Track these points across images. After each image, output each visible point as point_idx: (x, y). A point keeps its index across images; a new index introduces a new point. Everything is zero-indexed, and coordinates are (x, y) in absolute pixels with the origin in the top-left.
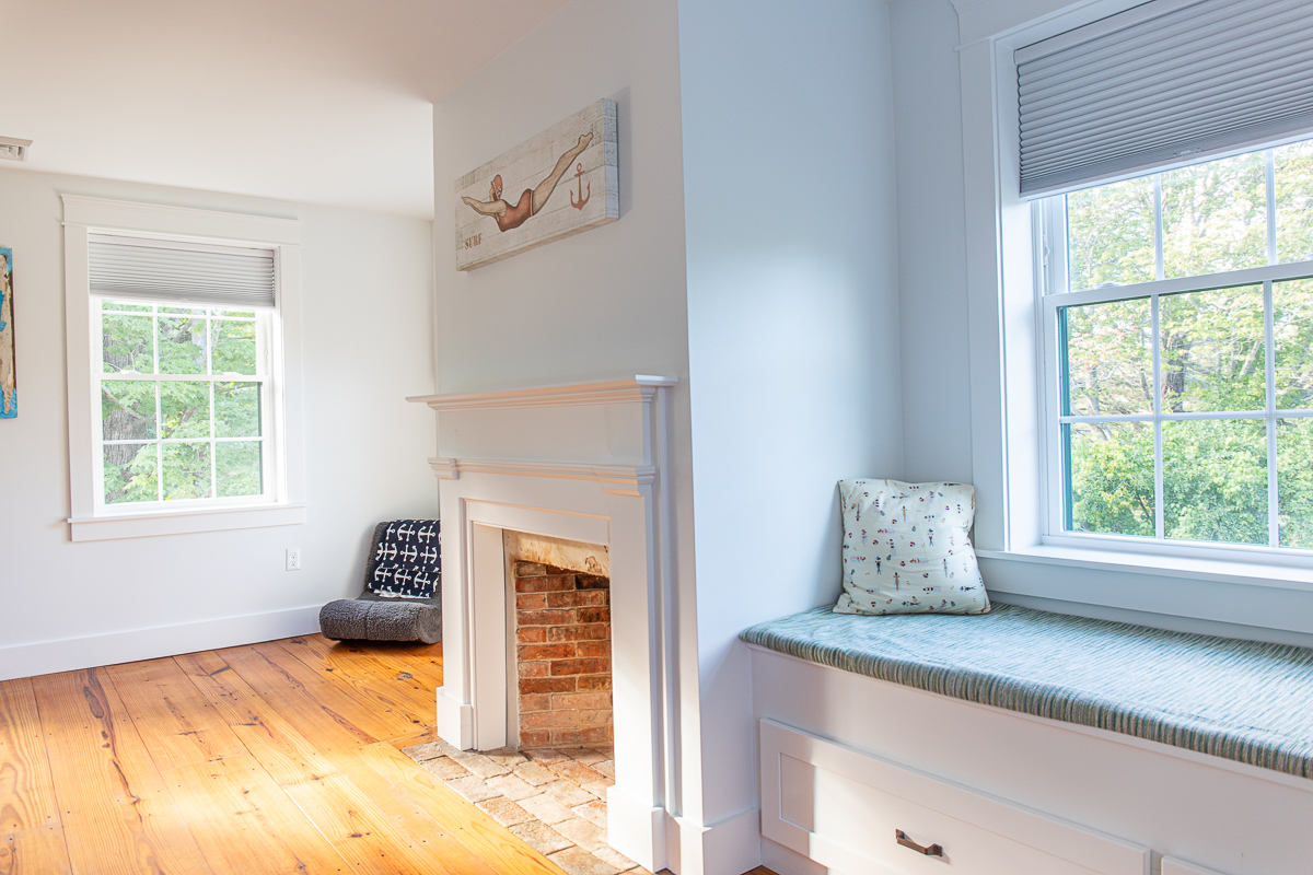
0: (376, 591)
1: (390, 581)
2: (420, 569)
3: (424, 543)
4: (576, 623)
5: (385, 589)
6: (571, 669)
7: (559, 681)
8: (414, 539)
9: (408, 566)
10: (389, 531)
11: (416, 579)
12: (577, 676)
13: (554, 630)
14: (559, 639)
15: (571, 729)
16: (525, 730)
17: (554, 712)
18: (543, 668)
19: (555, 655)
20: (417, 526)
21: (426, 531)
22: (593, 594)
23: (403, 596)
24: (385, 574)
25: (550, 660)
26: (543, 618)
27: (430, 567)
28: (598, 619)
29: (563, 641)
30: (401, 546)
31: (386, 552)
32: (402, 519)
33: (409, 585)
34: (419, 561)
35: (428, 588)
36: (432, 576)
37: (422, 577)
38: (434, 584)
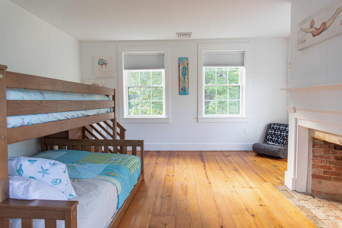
0: (268, 142)
1: (271, 140)
2: (281, 137)
3: (282, 130)
4: (333, 160)
5: (270, 142)
6: (330, 174)
7: (326, 177)
8: (279, 129)
9: (277, 136)
10: (272, 126)
11: (279, 140)
12: (333, 176)
13: (325, 161)
14: (327, 164)
15: (329, 192)
16: (313, 189)
17: (323, 186)
18: (320, 172)
19: (325, 168)
20: (280, 125)
21: (283, 127)
23: (275, 144)
24: (270, 137)
25: (323, 170)
26: (321, 157)
27: (283, 137)
30: (275, 130)
31: (271, 131)
32: (276, 123)
33: (277, 141)
34: (280, 135)
35: (283, 143)
36: (284, 140)
37: (281, 139)
38: (285, 142)
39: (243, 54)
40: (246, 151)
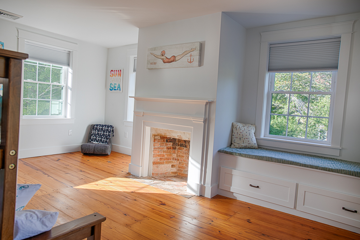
0: (92, 142)
1: (96, 139)
2: (104, 137)
3: (105, 130)
4: (165, 150)
5: (94, 141)
6: (164, 159)
7: (161, 162)
8: (102, 129)
9: (100, 136)
10: (95, 127)
11: (103, 139)
12: (165, 161)
13: (161, 151)
14: (162, 153)
15: (163, 172)
16: (153, 172)
17: (160, 169)
18: (157, 159)
19: (161, 156)
20: (103, 126)
21: (105, 127)
22: (170, 143)
23: (100, 143)
24: (94, 137)
25: (159, 157)
26: (159, 148)
27: (106, 136)
28: (170, 149)
29: (163, 153)
30: (98, 131)
31: (94, 132)
32: (98, 124)
33: (101, 140)
34: (103, 135)
35: (106, 142)
36: (107, 139)
37: (104, 139)
38: (108, 140)
39: (69, 53)
40: (70, 153)
